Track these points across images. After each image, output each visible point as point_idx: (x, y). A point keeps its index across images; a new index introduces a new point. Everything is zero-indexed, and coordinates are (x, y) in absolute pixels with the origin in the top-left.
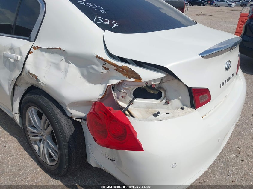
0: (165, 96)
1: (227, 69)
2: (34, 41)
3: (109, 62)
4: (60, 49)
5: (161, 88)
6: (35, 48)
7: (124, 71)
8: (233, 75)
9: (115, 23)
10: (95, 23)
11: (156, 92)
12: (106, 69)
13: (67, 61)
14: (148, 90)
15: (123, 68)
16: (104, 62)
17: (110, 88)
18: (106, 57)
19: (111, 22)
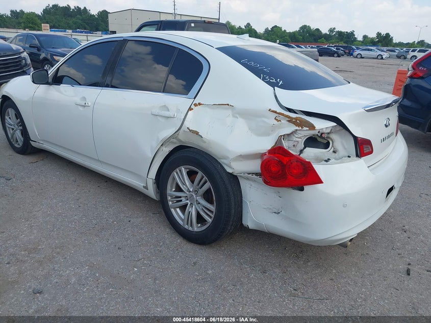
0: (333, 146)
1: (386, 126)
2: (195, 98)
3: (283, 114)
4: (228, 105)
5: (329, 138)
6: (196, 105)
7: (298, 121)
8: (392, 134)
9: (280, 81)
10: (263, 80)
11: (325, 142)
12: (278, 121)
13: (234, 116)
14: (319, 139)
15: (296, 119)
16: (277, 115)
17: (281, 138)
18: (280, 110)
19: (276, 80)
